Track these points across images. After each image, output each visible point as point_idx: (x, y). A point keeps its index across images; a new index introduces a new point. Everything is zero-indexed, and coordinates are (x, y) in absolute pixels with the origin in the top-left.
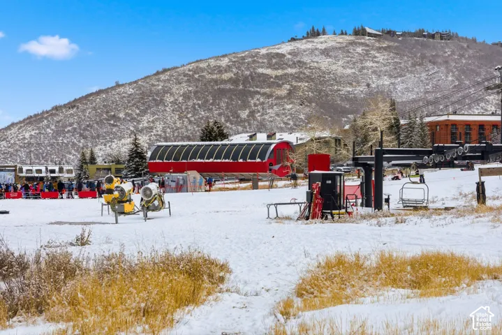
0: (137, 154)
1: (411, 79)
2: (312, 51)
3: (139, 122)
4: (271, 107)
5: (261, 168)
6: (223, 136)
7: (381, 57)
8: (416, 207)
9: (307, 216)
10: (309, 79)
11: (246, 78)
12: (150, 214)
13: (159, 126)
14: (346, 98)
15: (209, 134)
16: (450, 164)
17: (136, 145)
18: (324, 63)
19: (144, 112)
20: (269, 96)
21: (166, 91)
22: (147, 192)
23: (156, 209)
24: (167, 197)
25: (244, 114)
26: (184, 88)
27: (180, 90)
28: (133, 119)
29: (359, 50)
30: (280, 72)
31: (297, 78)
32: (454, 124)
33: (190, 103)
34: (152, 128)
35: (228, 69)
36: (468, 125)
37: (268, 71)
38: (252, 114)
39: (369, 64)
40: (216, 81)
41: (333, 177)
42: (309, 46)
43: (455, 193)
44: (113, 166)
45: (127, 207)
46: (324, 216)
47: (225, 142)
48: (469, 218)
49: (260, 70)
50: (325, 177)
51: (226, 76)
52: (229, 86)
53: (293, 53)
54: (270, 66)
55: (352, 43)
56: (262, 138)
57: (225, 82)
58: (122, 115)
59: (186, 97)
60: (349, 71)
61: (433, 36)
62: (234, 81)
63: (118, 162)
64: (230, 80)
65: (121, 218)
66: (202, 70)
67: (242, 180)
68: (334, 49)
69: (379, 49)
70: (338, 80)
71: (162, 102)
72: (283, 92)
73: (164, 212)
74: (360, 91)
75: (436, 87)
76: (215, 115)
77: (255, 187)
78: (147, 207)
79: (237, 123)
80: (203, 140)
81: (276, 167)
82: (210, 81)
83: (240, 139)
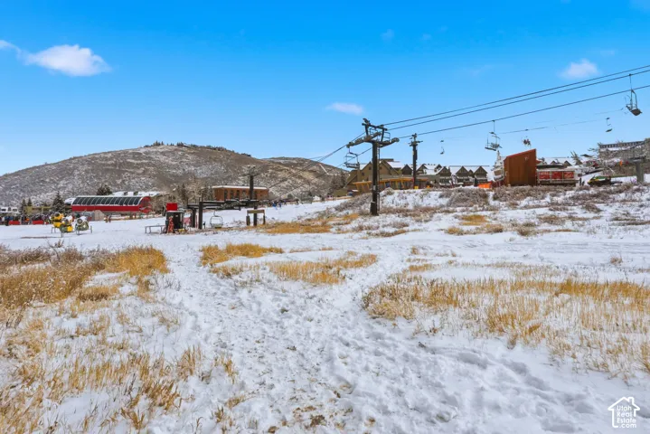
0: (59, 201)
1: (204, 168)
2: (156, 152)
3: (58, 184)
4: (134, 178)
5: (136, 209)
6: (110, 193)
7: (190, 157)
8: (218, 228)
9: (165, 232)
10: (154, 165)
11: (121, 164)
12: (81, 232)
13: (70, 186)
14: (173, 175)
15: (101, 192)
16: (232, 208)
17: (58, 196)
18: (162, 158)
19: (61, 179)
20: (132, 173)
21: (75, 168)
22: (80, 222)
23: (84, 229)
24: (90, 223)
25: (119, 182)
26: (86, 167)
27: (83, 168)
28: (54, 182)
29: (180, 153)
30: (139, 162)
31: (148, 165)
32: (226, 190)
33: (89, 175)
34: (65, 188)
35: (111, 159)
36: (232, 190)
37: (133, 161)
38: (123, 181)
39: (184, 160)
40: (104, 165)
41: (179, 214)
42: (155, 150)
43: (232, 221)
44: (43, 207)
45: (69, 229)
46: (174, 232)
47: (110, 196)
48: (246, 232)
49: (128, 160)
50: (175, 214)
51: (109, 162)
52: (110, 167)
53: (146, 153)
54: (134, 158)
55: (176, 150)
56: (130, 194)
57: (109, 165)
58: (47, 180)
59: (87, 172)
60: (174, 163)
61: (215, 149)
62: (115, 165)
63: (46, 205)
64: (112, 164)
65: (65, 234)
66: (97, 159)
67: (122, 215)
68: (167, 152)
69: (189, 153)
70: (169, 166)
71: (72, 174)
72: (140, 171)
73: (88, 231)
74: (180, 172)
75: (216, 173)
76: (104, 182)
77: (131, 218)
78: (79, 228)
79: (115, 186)
80: (98, 194)
81: (143, 209)
82: (101, 164)
83: (119, 194)
